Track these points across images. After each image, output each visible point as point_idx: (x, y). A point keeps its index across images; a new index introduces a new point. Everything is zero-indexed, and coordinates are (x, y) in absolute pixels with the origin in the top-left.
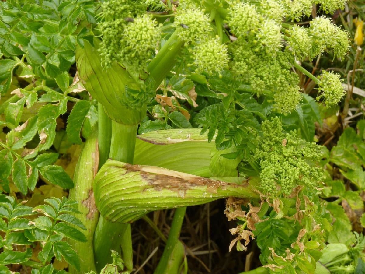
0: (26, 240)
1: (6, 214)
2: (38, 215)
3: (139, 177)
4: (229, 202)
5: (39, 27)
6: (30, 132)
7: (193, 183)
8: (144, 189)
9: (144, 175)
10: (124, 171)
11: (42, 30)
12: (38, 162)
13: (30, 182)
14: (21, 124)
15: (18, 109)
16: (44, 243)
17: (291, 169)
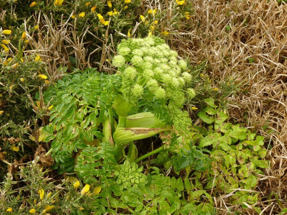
0: (98, 158)
1: (89, 151)
2: (99, 149)
3: (131, 132)
4: (160, 134)
5: (100, 94)
6: (87, 122)
7: (149, 131)
8: (133, 135)
9: (132, 130)
10: (125, 130)
11: (101, 94)
12: (92, 131)
13: (91, 138)
14: (84, 120)
15: (81, 115)
16: (103, 158)
17: (182, 121)
